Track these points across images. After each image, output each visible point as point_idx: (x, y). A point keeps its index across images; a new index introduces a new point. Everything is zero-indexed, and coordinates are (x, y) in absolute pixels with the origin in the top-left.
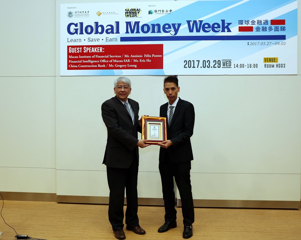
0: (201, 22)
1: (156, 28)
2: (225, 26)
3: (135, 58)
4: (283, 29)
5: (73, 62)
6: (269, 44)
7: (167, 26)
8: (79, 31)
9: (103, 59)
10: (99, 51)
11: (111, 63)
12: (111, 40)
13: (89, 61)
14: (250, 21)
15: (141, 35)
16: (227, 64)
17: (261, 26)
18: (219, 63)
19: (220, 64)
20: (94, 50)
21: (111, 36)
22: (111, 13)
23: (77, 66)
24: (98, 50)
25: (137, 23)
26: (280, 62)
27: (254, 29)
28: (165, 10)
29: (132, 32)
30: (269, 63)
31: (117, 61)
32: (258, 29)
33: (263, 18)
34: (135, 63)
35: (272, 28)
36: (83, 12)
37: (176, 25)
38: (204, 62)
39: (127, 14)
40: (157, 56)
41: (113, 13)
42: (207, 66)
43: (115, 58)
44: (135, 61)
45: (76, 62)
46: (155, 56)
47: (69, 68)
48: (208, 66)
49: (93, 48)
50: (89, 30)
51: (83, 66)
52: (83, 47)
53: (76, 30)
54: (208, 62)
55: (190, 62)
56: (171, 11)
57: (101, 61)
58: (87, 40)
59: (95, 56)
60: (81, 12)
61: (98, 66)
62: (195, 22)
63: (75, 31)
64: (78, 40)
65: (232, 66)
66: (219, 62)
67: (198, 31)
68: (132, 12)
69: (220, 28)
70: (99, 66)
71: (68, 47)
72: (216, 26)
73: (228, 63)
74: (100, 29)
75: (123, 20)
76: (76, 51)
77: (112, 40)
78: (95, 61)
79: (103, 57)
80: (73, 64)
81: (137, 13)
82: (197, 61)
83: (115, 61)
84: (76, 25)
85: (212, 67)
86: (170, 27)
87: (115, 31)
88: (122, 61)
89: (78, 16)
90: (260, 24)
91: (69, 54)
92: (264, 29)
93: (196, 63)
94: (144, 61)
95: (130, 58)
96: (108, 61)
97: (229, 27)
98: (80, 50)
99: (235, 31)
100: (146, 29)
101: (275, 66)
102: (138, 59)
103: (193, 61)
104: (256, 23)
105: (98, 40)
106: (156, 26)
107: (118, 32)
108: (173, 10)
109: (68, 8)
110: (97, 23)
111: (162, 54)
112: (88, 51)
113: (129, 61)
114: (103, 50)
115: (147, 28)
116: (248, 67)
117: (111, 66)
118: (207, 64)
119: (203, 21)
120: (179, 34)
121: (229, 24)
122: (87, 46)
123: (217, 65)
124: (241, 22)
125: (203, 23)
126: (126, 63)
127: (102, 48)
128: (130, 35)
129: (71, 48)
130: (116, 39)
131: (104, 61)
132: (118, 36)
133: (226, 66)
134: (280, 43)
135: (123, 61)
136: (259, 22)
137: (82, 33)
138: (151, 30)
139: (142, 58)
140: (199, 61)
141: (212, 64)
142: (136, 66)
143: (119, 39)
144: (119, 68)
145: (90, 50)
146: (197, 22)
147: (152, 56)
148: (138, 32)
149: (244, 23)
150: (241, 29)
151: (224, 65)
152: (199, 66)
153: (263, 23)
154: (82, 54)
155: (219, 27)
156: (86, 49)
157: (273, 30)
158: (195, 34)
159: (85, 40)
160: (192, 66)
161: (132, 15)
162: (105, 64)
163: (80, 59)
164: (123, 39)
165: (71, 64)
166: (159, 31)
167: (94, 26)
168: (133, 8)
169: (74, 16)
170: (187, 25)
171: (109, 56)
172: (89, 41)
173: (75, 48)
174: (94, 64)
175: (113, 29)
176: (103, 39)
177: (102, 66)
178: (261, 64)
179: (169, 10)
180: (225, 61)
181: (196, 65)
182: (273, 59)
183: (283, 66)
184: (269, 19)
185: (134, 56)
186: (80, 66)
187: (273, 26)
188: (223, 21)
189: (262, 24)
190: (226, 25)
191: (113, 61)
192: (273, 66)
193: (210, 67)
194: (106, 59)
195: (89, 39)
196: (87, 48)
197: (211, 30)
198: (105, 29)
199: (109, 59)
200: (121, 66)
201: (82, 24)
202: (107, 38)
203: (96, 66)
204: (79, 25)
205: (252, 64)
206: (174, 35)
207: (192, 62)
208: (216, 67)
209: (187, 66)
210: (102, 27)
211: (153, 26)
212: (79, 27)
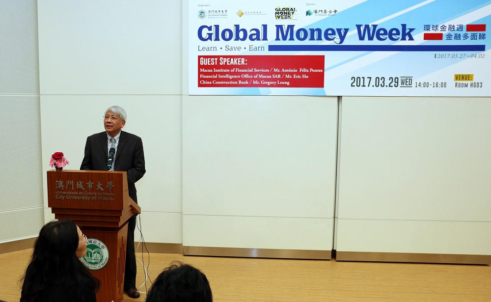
0: (375, 26)
1: (316, 33)
2: (407, 33)
3: (287, 73)
4: (483, 37)
5: (205, 77)
6: (463, 56)
7: (330, 32)
8: (213, 37)
9: (245, 73)
10: (240, 63)
11: (255, 79)
12: (256, 49)
13: (227, 76)
14: (440, 26)
15: (296, 42)
16: (407, 82)
17: (453, 33)
18: (396, 81)
19: (398, 82)
20: (233, 62)
21: (256, 43)
22: (256, 13)
23: (211, 83)
24: (239, 61)
25: (291, 27)
26: (475, 80)
27: (444, 37)
28: (328, 11)
29: (284, 38)
30: (461, 82)
31: (264, 77)
32: (449, 37)
33: (456, 22)
34: (287, 80)
35: (468, 36)
36: (219, 11)
37: (342, 31)
38: (377, 79)
39: (277, 15)
40: (316, 71)
41: (259, 13)
42: (381, 84)
43: (260, 73)
44: (288, 76)
45: (210, 77)
46: (314, 71)
47: (200, 85)
48: (383, 85)
49: (232, 59)
50: (227, 35)
51: (219, 83)
52: (218, 57)
53: (210, 35)
54: (383, 79)
55: (359, 79)
56: (335, 11)
57: (243, 76)
58: (224, 48)
59: (235, 70)
60: (216, 12)
61: (238, 83)
62: (367, 27)
63: (208, 36)
64: (212, 49)
65: (414, 85)
66: (396, 79)
67: (371, 38)
68: (284, 13)
69: (399, 35)
70: (240, 82)
71: (199, 57)
72: (394, 32)
73: (408, 80)
74: (241, 35)
75: (272, 23)
76: (210, 63)
77: (258, 49)
78: (235, 77)
79: (245, 71)
80: (206, 79)
81: (291, 14)
82: (368, 78)
83: (261, 76)
84: (210, 28)
85: (387, 86)
86: (334, 33)
87: (261, 37)
88: (270, 77)
89: (212, 17)
90: (452, 30)
91: (200, 66)
92: (457, 37)
93: (367, 81)
94: (299, 77)
95: (281, 73)
96: (251, 77)
97: (412, 33)
98: (215, 61)
99: (419, 39)
100: (302, 35)
101: (469, 85)
102: (292, 74)
103: (364, 78)
104: (447, 29)
105: (239, 48)
106: (315, 32)
107: (265, 38)
108: (339, 11)
109: (199, 5)
110: (237, 26)
111: (323, 68)
112: (226, 63)
113: (279, 76)
114: (245, 62)
115: (303, 33)
116: (434, 87)
117: (255, 82)
118: (381, 82)
119: (377, 25)
120: (345, 43)
121: (411, 30)
122: (224, 57)
123: (394, 83)
124: (427, 27)
125: (377, 28)
126: (276, 80)
127: (244, 59)
128: (281, 43)
129: (203, 58)
130: (263, 48)
131: (246, 76)
132: (265, 44)
133: (405, 85)
134: (477, 56)
135: (272, 76)
136: (451, 28)
137: (217, 39)
138: (309, 36)
139: (297, 74)
140: (370, 78)
141: (387, 82)
142: (288, 83)
143: (267, 48)
144: (266, 86)
145: (228, 61)
146: (370, 27)
147: (309, 71)
148: (292, 39)
149: (431, 29)
150: (427, 37)
151: (402, 83)
152: (371, 85)
153: (456, 29)
154: (218, 66)
155: (398, 33)
156: (223, 61)
157: (470, 38)
158: (366, 42)
159: (221, 48)
160: (362, 84)
161: (284, 17)
162: (248, 80)
163: (215, 74)
164: (272, 48)
165: (203, 79)
166: (320, 38)
167: (233, 30)
168: (286, 7)
169: (207, 17)
170: (356, 31)
171: (253, 70)
172: (227, 49)
173: (209, 59)
174: (234, 80)
175: (259, 34)
176: (246, 48)
177: (244, 83)
178: (451, 82)
179: (333, 10)
180: (404, 78)
181: (366, 84)
182: (466, 76)
183: (480, 85)
184: (465, 24)
185: (286, 71)
186: (215, 82)
187: (470, 33)
188: (404, 26)
189: (454, 30)
190: (407, 31)
191: (258, 76)
192: (466, 86)
193: (385, 86)
194: (250, 74)
195: (227, 47)
196: (224, 59)
197: (388, 38)
198: (249, 34)
199: (254, 74)
200: (269, 83)
201: (217, 27)
202: (251, 47)
203: (236, 83)
204: (214, 29)
205: (440, 83)
206: (340, 43)
207: (362, 80)
208: (392, 86)
209: (355, 84)
210: (245, 31)
211: (312, 31)
212: (213, 31)
